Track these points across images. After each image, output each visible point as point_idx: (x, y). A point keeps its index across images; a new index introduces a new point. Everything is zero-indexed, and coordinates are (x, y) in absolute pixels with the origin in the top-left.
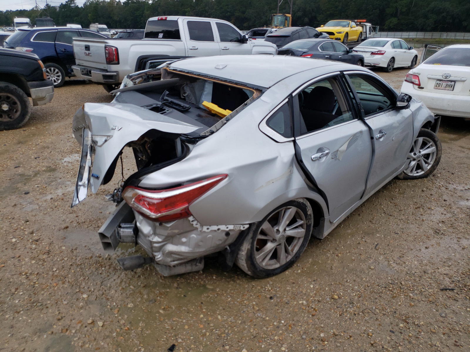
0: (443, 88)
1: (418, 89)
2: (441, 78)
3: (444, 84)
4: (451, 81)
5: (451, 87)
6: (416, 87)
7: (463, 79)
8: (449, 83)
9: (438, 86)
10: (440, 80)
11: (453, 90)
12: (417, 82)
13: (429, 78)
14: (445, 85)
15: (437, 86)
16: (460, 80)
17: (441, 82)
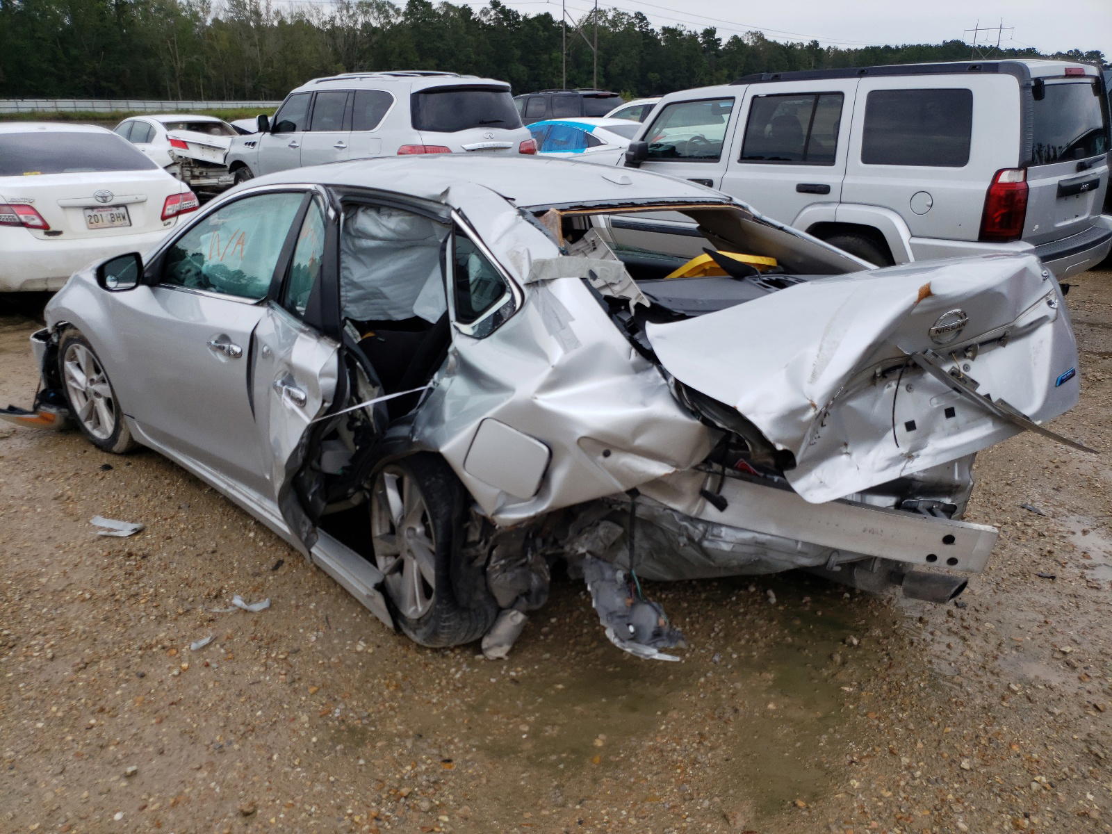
0: (109, 225)
1: (47, 237)
2: (93, 202)
3: (106, 215)
4: (117, 206)
5: (124, 218)
6: (41, 233)
7: (141, 198)
8: (115, 211)
9: (93, 223)
10: (92, 208)
11: (131, 225)
12: (37, 222)
13: (64, 208)
14: (109, 217)
15: (93, 220)
16: (136, 200)
17: (95, 212)
